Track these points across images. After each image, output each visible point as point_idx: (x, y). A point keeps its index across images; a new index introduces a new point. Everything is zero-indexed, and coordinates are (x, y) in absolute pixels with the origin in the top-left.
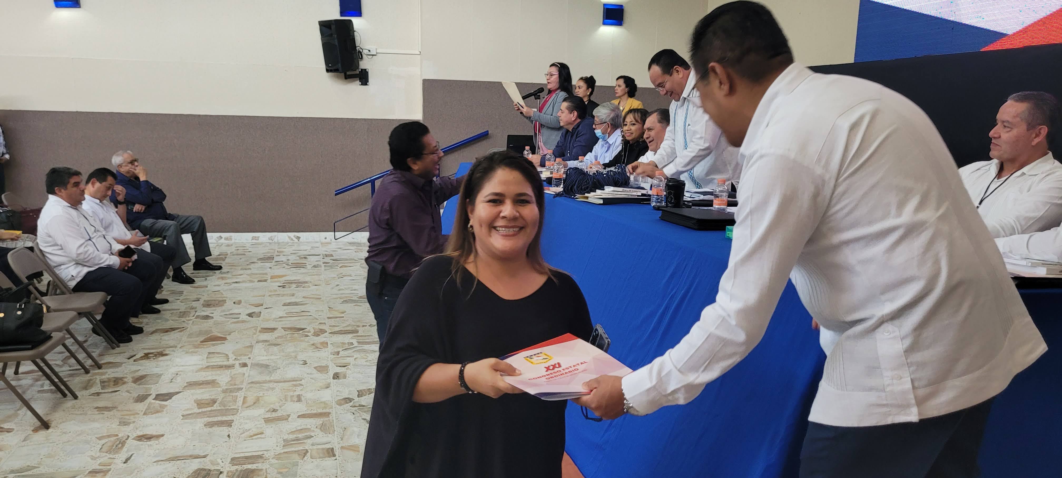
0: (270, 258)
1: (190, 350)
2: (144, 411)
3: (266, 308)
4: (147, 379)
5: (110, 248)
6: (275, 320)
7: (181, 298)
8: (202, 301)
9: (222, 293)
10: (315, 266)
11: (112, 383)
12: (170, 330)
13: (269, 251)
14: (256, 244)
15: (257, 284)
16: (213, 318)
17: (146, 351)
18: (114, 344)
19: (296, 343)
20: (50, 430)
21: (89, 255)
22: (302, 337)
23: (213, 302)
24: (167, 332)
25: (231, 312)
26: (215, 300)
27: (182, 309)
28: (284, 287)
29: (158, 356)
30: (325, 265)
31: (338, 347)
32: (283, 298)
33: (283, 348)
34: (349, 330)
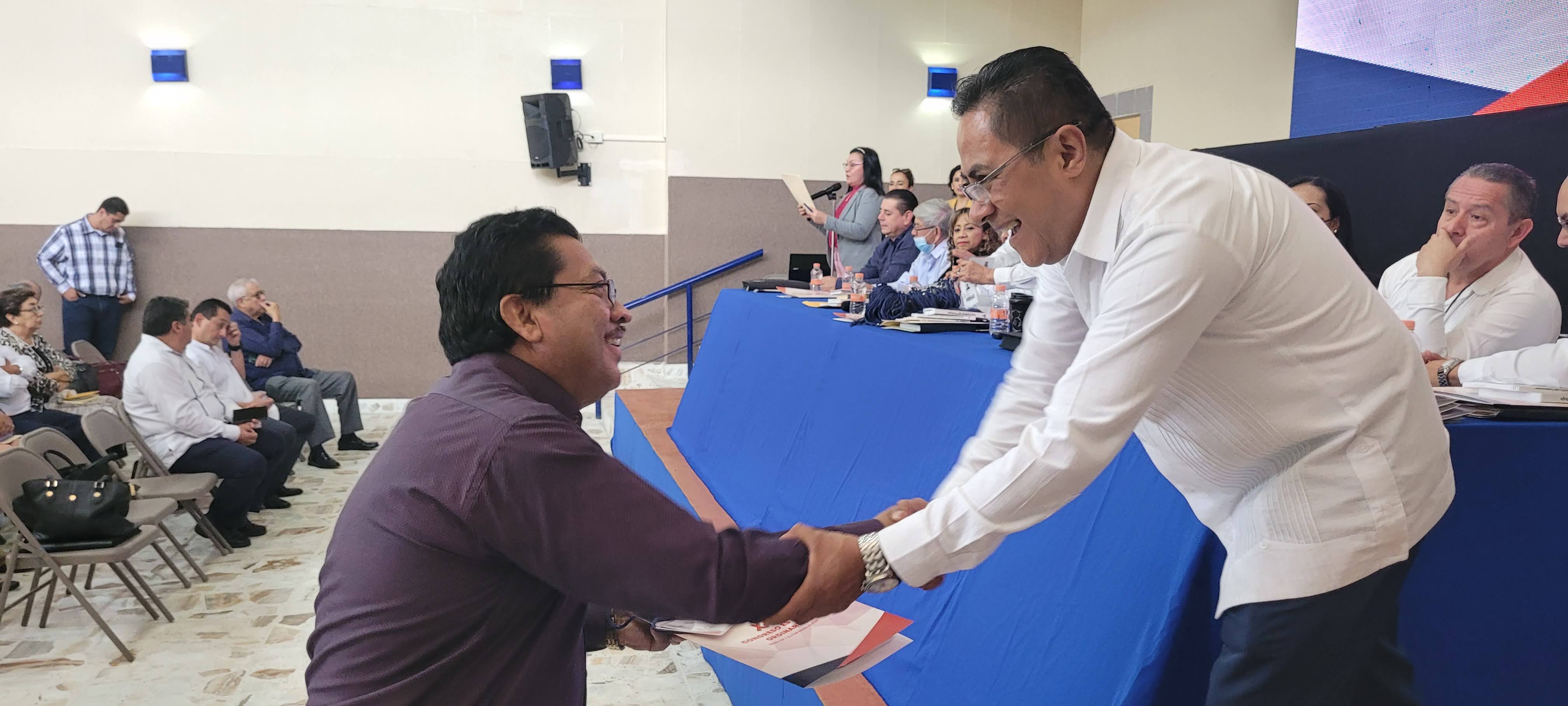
2: (267, 637)
4: (271, 595)
5: (222, 411)
7: (320, 488)
11: (222, 601)
12: (305, 530)
17: (271, 559)
18: (226, 550)
20: (134, 663)
21: (193, 421)
24: (300, 533)
27: (322, 503)
29: (287, 565)
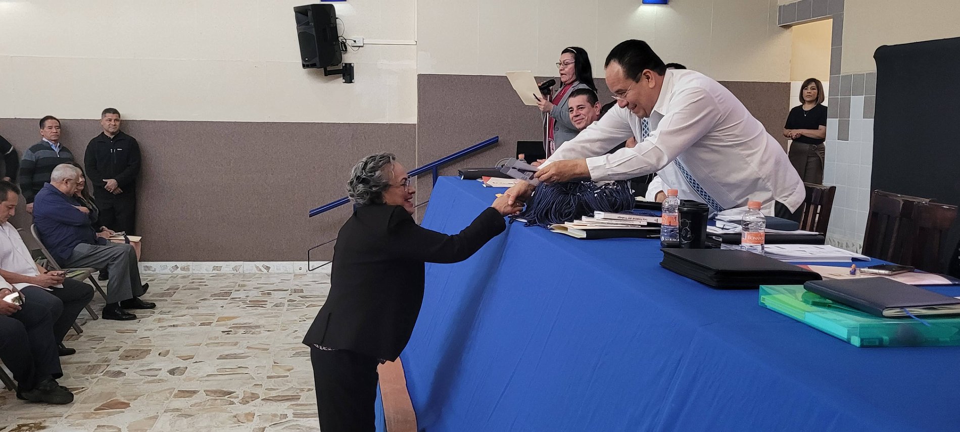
0: (228, 294)
1: (77, 422)
3: (196, 362)
6: (202, 379)
7: (98, 347)
8: (121, 351)
9: (150, 340)
10: (276, 305)
13: (230, 284)
14: (218, 275)
15: (198, 328)
16: (125, 374)
19: (214, 413)
22: (225, 405)
23: (136, 352)
25: (151, 367)
26: (138, 350)
27: (93, 362)
28: (228, 332)
30: (289, 303)
31: (266, 420)
32: (221, 348)
33: (195, 420)
34: (288, 396)
